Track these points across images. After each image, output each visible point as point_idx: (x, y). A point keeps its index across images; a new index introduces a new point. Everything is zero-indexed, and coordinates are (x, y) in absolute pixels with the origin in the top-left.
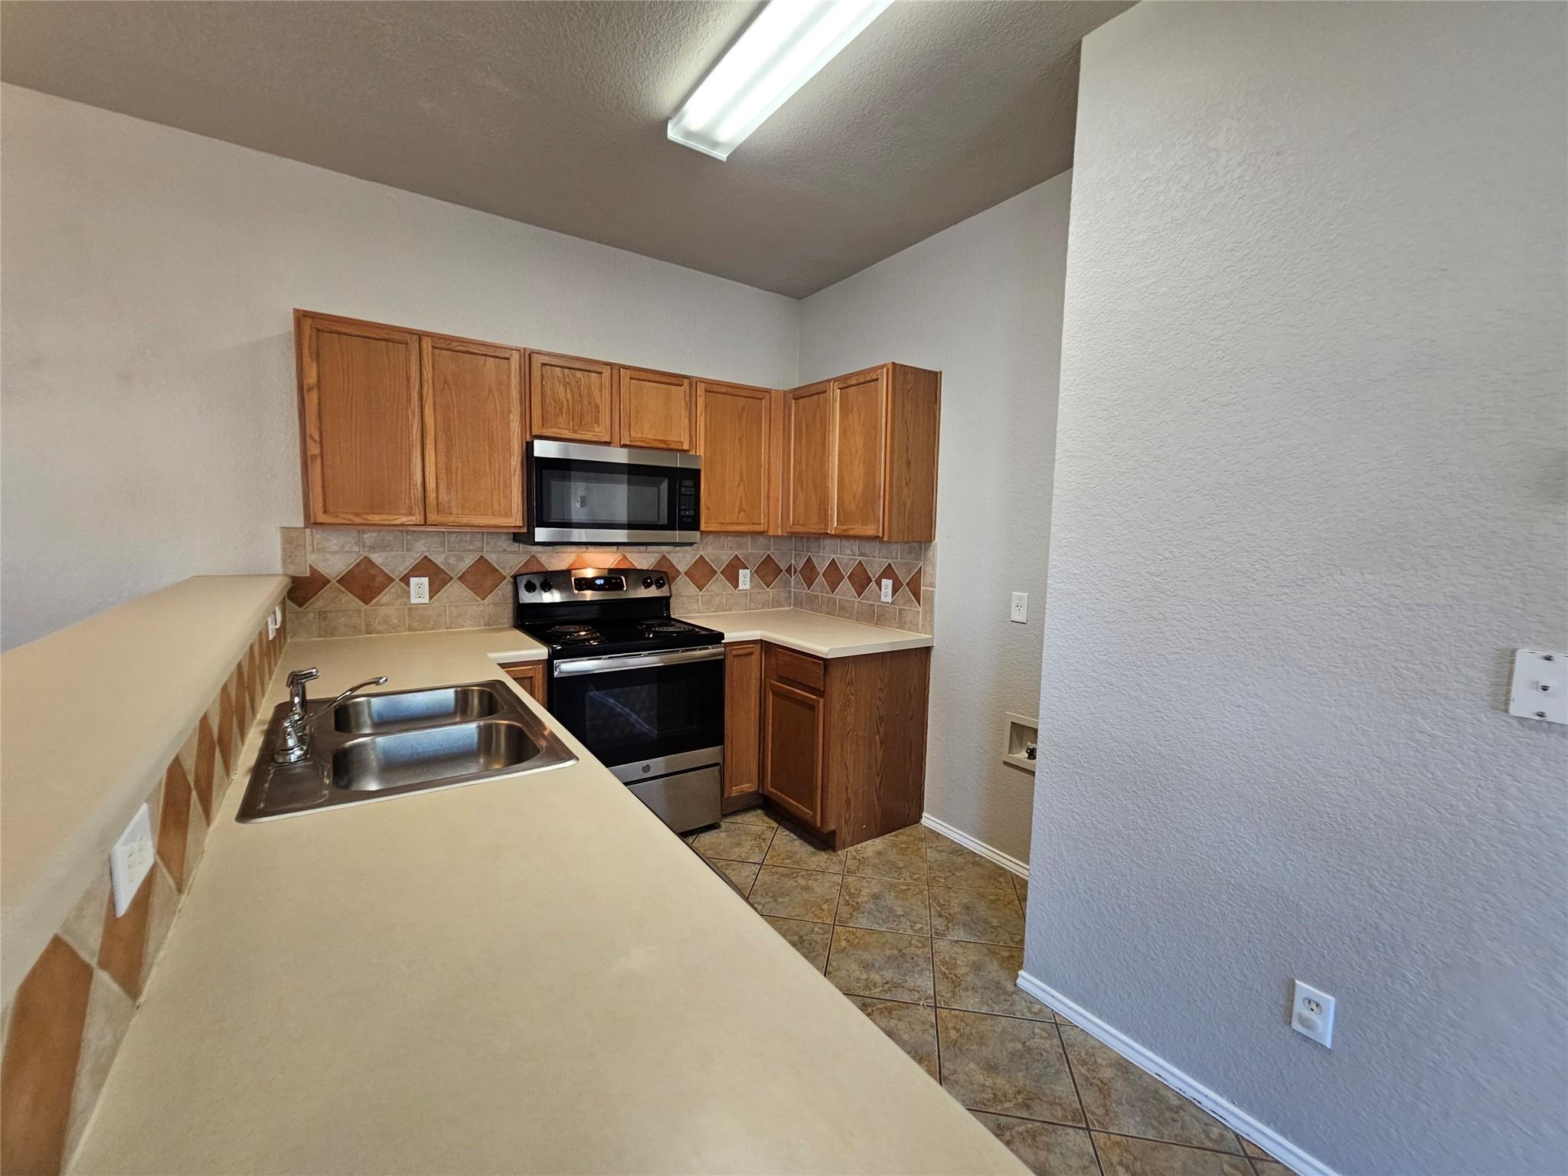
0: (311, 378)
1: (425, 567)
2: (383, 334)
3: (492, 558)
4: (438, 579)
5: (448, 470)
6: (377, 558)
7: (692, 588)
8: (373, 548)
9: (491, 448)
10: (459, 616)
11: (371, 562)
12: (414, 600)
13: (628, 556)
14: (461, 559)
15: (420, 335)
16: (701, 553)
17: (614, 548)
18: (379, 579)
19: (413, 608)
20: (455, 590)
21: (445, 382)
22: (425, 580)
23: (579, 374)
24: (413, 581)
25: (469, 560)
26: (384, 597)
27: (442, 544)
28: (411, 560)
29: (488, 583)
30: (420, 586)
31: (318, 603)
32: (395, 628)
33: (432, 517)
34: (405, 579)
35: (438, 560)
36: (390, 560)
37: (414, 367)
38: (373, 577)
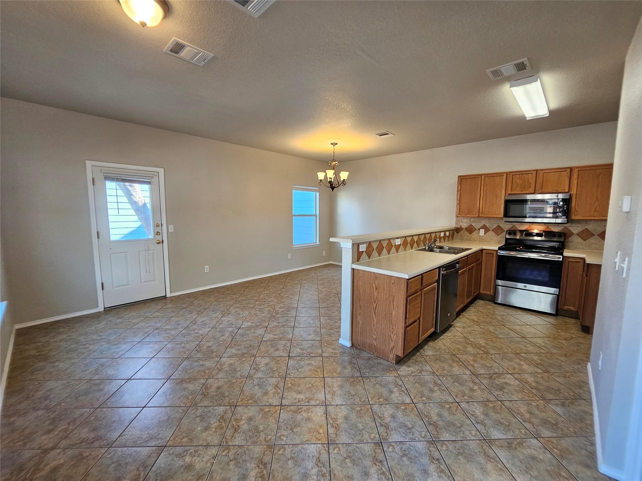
0: (459, 189)
1: (484, 227)
2: (473, 177)
3: (502, 225)
4: (487, 230)
5: (485, 204)
6: (473, 224)
7: (579, 240)
8: (473, 222)
9: (497, 198)
10: (491, 239)
11: (472, 226)
12: (480, 234)
13: (550, 227)
14: (493, 225)
15: (481, 175)
16: (586, 227)
17: (544, 224)
18: (473, 229)
19: (480, 236)
20: (491, 233)
21: (487, 184)
22: (484, 230)
23: (524, 175)
24: (481, 230)
25: (495, 226)
26: (474, 233)
27: (489, 222)
28: (481, 225)
29: (500, 232)
30: (482, 232)
31: (460, 233)
32: (476, 241)
33: (480, 215)
34: (479, 230)
35: (487, 225)
36: (476, 225)
37: (480, 182)
38: (472, 229)
